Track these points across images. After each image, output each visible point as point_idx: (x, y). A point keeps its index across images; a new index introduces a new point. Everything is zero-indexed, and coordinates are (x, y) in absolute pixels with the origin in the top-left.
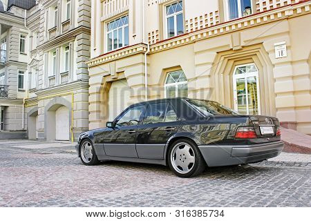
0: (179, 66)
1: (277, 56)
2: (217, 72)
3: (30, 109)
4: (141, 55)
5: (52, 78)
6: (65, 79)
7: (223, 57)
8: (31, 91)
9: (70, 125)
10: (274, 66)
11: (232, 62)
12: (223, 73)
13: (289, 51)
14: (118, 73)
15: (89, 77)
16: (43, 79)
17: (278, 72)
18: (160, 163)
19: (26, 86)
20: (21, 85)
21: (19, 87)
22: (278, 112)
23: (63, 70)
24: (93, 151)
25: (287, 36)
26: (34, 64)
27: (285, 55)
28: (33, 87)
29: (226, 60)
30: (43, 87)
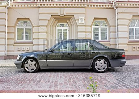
0: (29, 18)
1: (80, 22)
2: (50, 25)
7: (54, 18)
10: (78, 26)
12: (53, 25)
13: (85, 21)
25: (84, 15)
27: (83, 22)
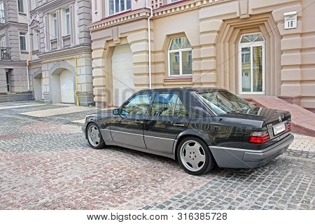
0: (184, 33)
1: (286, 27)
2: (222, 40)
3: (34, 71)
4: (144, 21)
5: (54, 42)
6: (67, 43)
7: (229, 25)
8: (34, 53)
9: (75, 88)
10: (282, 37)
11: (238, 31)
12: (229, 41)
13: (300, 22)
14: (121, 38)
15: (92, 42)
16: (45, 42)
17: (286, 43)
18: (169, 156)
19: (28, 49)
20: (23, 46)
21: (22, 49)
22: (283, 85)
23: (64, 34)
24: (100, 136)
26: (34, 25)
28: (36, 49)
29: (233, 28)
30: (46, 50)
